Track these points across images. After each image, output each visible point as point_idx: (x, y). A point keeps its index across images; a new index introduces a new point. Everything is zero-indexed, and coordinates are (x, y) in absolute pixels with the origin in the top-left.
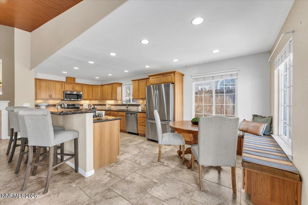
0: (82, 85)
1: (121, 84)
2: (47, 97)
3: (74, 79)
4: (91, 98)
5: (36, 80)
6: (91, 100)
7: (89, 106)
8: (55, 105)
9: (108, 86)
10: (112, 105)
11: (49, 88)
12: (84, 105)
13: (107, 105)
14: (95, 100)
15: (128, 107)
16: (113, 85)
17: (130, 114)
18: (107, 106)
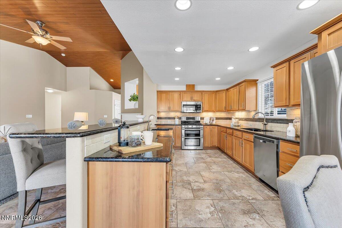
0: (202, 92)
1: (254, 82)
2: (167, 109)
3: (193, 86)
4: (213, 109)
5: (158, 92)
6: (214, 111)
7: (210, 120)
8: (174, 118)
9: (234, 88)
10: (241, 119)
11: (168, 100)
12: (205, 118)
13: (233, 119)
14: (219, 111)
15: (266, 124)
16: (241, 85)
17: (261, 141)
18: (233, 121)
